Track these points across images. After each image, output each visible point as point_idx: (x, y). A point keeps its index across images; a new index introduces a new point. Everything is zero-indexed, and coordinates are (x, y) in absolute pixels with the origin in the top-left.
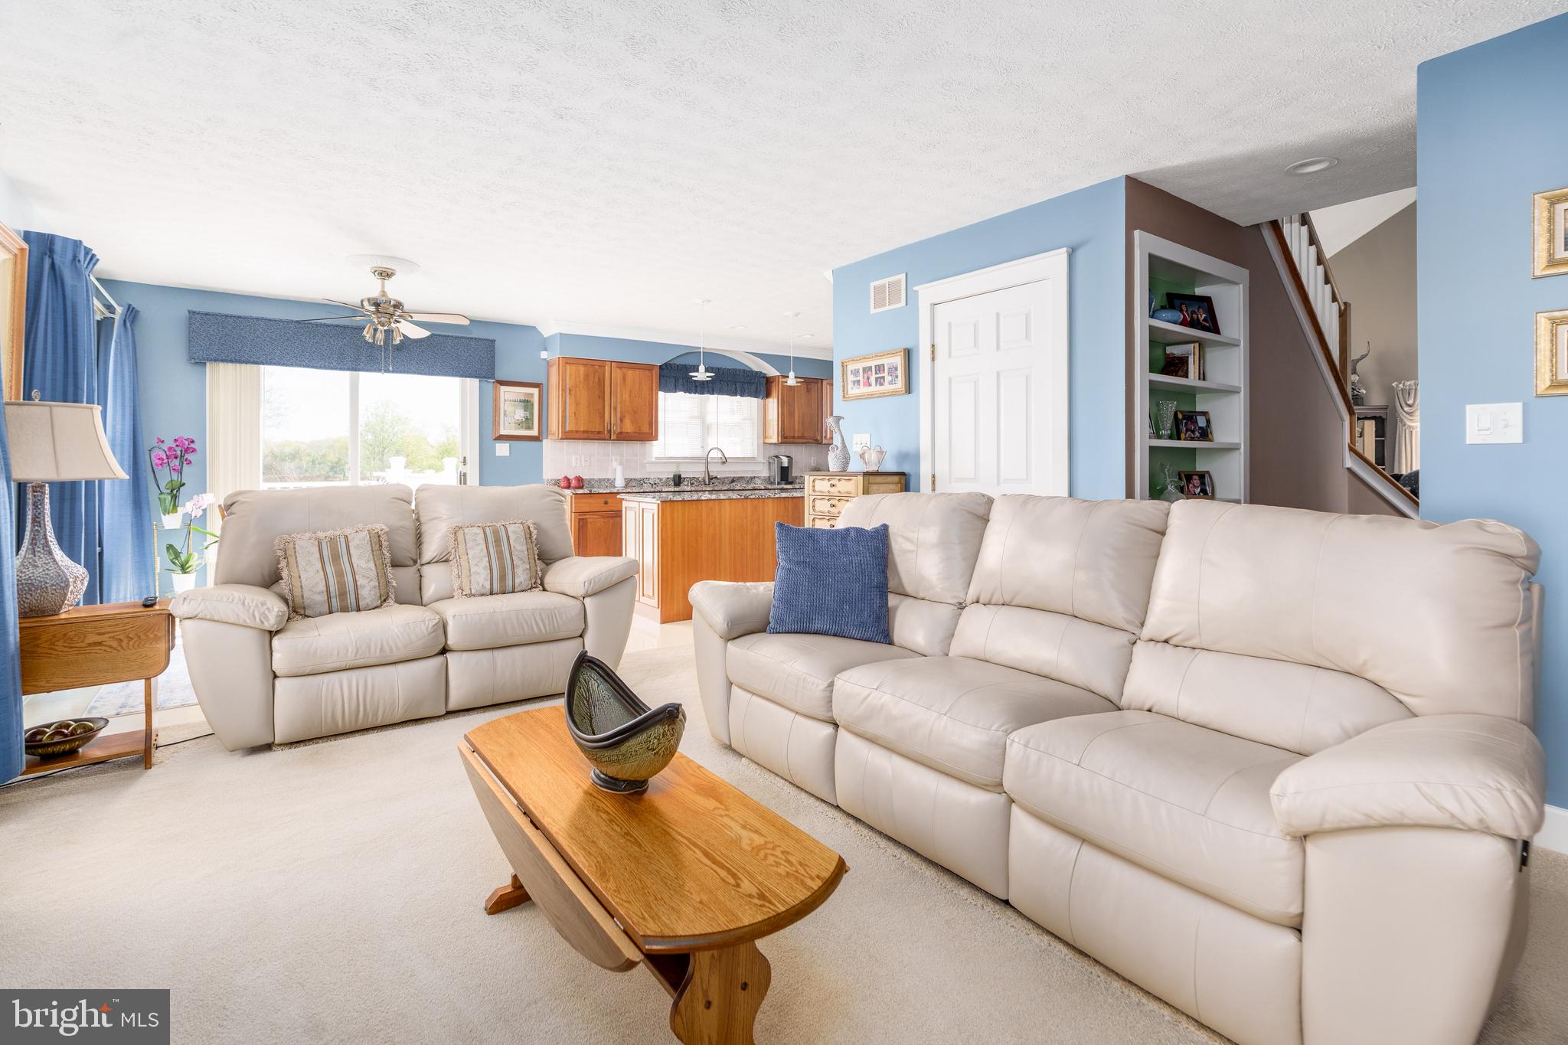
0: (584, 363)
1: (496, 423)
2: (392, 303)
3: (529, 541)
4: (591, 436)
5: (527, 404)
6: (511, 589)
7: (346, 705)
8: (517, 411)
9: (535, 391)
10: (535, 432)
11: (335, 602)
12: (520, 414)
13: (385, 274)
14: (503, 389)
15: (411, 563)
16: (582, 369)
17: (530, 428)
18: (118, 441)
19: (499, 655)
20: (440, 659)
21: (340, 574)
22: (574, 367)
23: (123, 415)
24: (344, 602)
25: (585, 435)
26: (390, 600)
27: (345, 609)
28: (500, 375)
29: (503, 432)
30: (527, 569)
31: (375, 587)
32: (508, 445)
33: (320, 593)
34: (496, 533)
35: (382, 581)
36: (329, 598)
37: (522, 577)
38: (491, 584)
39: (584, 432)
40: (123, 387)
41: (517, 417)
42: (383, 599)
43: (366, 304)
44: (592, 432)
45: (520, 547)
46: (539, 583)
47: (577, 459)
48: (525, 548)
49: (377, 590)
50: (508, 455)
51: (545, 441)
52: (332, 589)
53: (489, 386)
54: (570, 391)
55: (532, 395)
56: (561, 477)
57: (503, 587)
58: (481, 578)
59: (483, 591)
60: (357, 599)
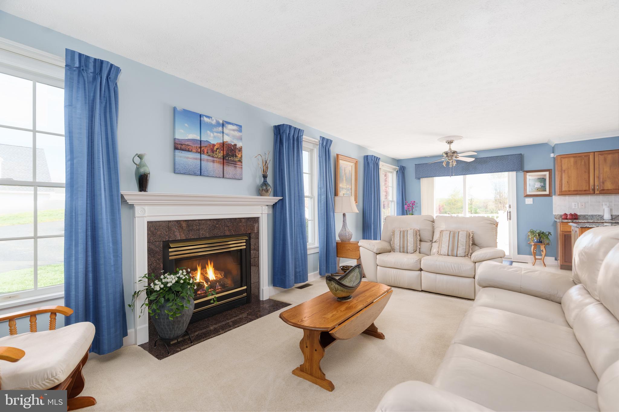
0: (575, 156)
1: (525, 189)
2: (452, 152)
3: (468, 238)
4: (580, 193)
5: (543, 180)
6: (456, 255)
7: (392, 278)
8: (536, 183)
9: (547, 173)
10: (547, 192)
11: (401, 249)
12: (538, 185)
13: (450, 142)
14: (528, 174)
15: (429, 241)
16: (572, 160)
17: (545, 191)
18: (399, 203)
19: (438, 276)
20: (419, 272)
21: (404, 242)
22: (566, 160)
23: (400, 195)
24: (404, 250)
25: (576, 192)
26: (417, 251)
27: (403, 252)
28: (526, 168)
29: (528, 193)
30: (464, 249)
31: (412, 247)
32: (532, 199)
33: (398, 246)
34: (454, 234)
35: (415, 245)
36: (400, 248)
37: (461, 251)
38: (448, 252)
39: (574, 191)
40: (400, 188)
41: (536, 186)
42: (414, 251)
43: (444, 154)
44: (580, 191)
45: (462, 239)
46: (468, 255)
47: (575, 205)
48: (465, 241)
49: (413, 248)
50: (532, 203)
51: (554, 197)
52: (401, 246)
53: (521, 174)
54: (564, 171)
55: (545, 175)
56: (562, 213)
57: (452, 254)
58: (444, 250)
59: (445, 254)
60: (407, 249)
